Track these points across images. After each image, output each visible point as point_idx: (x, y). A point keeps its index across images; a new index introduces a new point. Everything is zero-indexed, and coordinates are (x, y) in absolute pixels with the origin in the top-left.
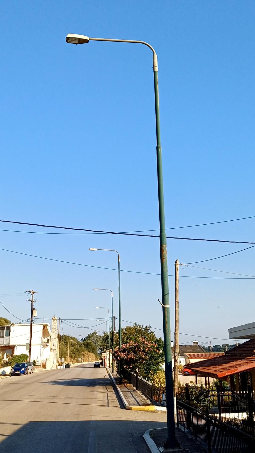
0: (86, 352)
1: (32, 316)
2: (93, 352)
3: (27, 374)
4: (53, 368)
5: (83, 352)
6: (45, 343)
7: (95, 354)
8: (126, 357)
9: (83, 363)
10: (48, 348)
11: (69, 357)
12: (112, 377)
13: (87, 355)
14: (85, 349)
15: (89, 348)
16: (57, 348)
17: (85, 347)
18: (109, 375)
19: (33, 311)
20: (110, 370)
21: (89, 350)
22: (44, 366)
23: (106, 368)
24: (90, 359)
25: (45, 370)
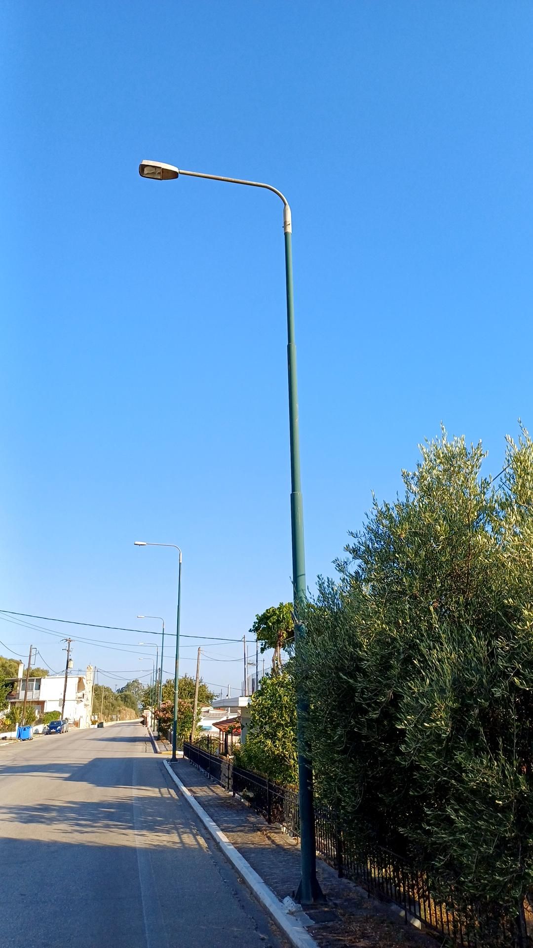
0: (124, 707)
1: (67, 668)
2: (132, 707)
3: (63, 733)
4: (86, 728)
5: (119, 706)
6: (79, 698)
7: (135, 709)
8: (164, 716)
9: (119, 722)
10: (82, 704)
11: (103, 713)
12: (152, 735)
13: (124, 711)
14: (122, 703)
15: (127, 702)
16: (90, 704)
17: (122, 701)
18: (150, 734)
19: (69, 662)
20: (151, 730)
21: (127, 704)
22: (77, 724)
23: (147, 728)
24: (128, 716)
25: (78, 729)
